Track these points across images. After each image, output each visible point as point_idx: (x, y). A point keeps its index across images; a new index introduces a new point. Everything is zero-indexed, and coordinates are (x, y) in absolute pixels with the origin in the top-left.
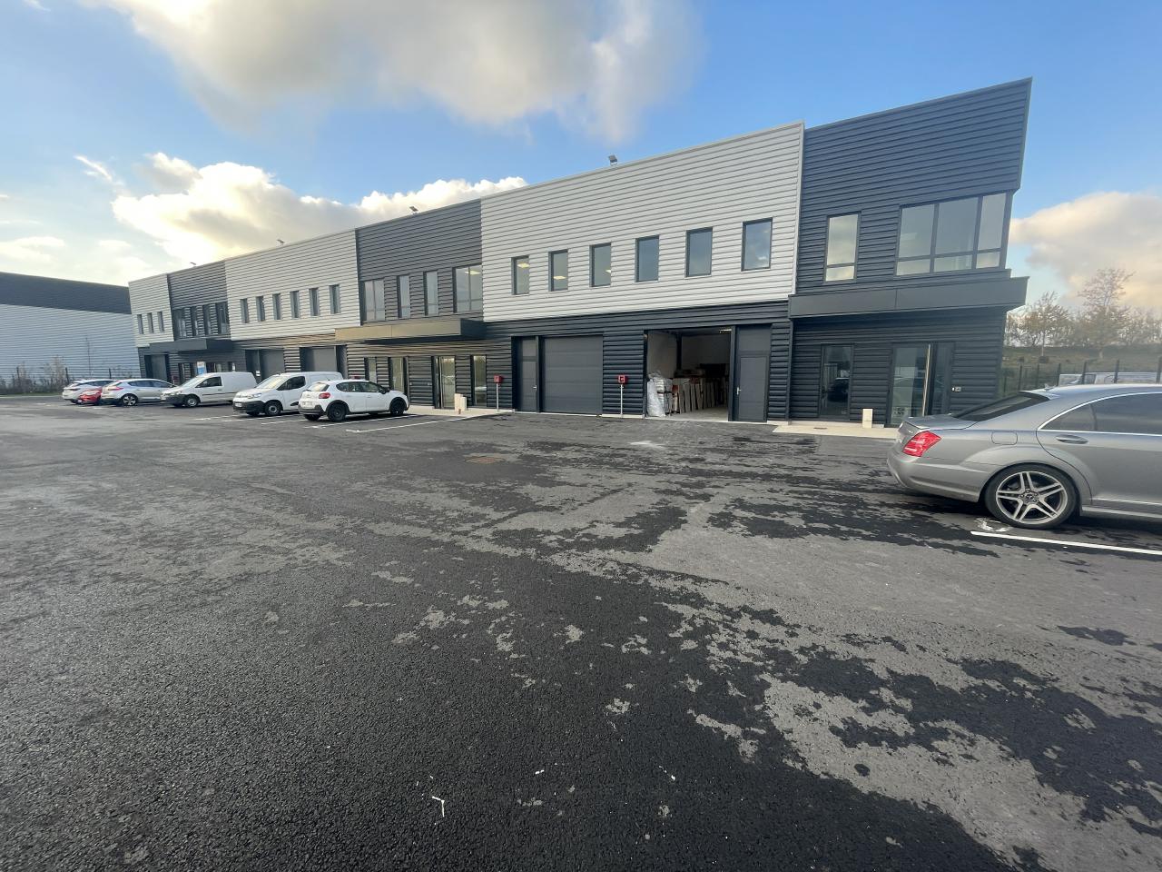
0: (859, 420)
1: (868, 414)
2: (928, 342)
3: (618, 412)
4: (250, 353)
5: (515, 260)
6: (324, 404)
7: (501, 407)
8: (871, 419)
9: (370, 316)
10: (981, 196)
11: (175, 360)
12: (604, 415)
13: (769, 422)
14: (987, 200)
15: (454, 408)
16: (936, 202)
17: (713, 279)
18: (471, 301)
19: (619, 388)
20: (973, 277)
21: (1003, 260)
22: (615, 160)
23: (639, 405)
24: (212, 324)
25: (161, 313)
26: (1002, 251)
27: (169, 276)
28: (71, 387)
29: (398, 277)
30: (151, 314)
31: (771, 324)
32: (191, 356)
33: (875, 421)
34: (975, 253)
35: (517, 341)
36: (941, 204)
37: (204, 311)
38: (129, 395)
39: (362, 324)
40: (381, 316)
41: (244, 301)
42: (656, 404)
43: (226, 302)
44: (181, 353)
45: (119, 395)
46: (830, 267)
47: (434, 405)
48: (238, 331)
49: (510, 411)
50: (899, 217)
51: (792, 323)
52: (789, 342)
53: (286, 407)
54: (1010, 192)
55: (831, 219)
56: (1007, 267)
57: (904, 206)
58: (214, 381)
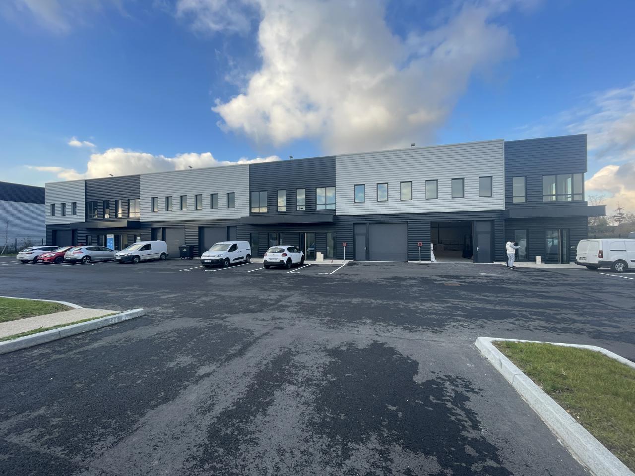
0: (534, 261)
1: (538, 258)
2: (559, 230)
3: (418, 260)
4: (154, 230)
5: (355, 186)
7: (346, 259)
9: (255, 210)
10: (573, 173)
11: (82, 233)
12: (409, 262)
13: (495, 263)
14: (575, 175)
15: (317, 260)
16: (556, 175)
17: (466, 200)
18: (326, 204)
19: (418, 248)
21: (584, 198)
22: (414, 146)
25: (75, 203)
26: (583, 194)
27: (86, 181)
30: (64, 204)
31: (493, 220)
33: (542, 261)
34: (573, 194)
36: (558, 176)
37: (116, 204)
38: (86, 256)
40: (264, 210)
43: (138, 199)
44: (89, 229)
46: (514, 197)
48: (147, 216)
49: (352, 260)
50: (542, 179)
51: (504, 220)
52: (503, 228)
53: (231, 262)
54: (583, 173)
55: (514, 178)
56: (586, 200)
57: (544, 175)
58: (147, 247)
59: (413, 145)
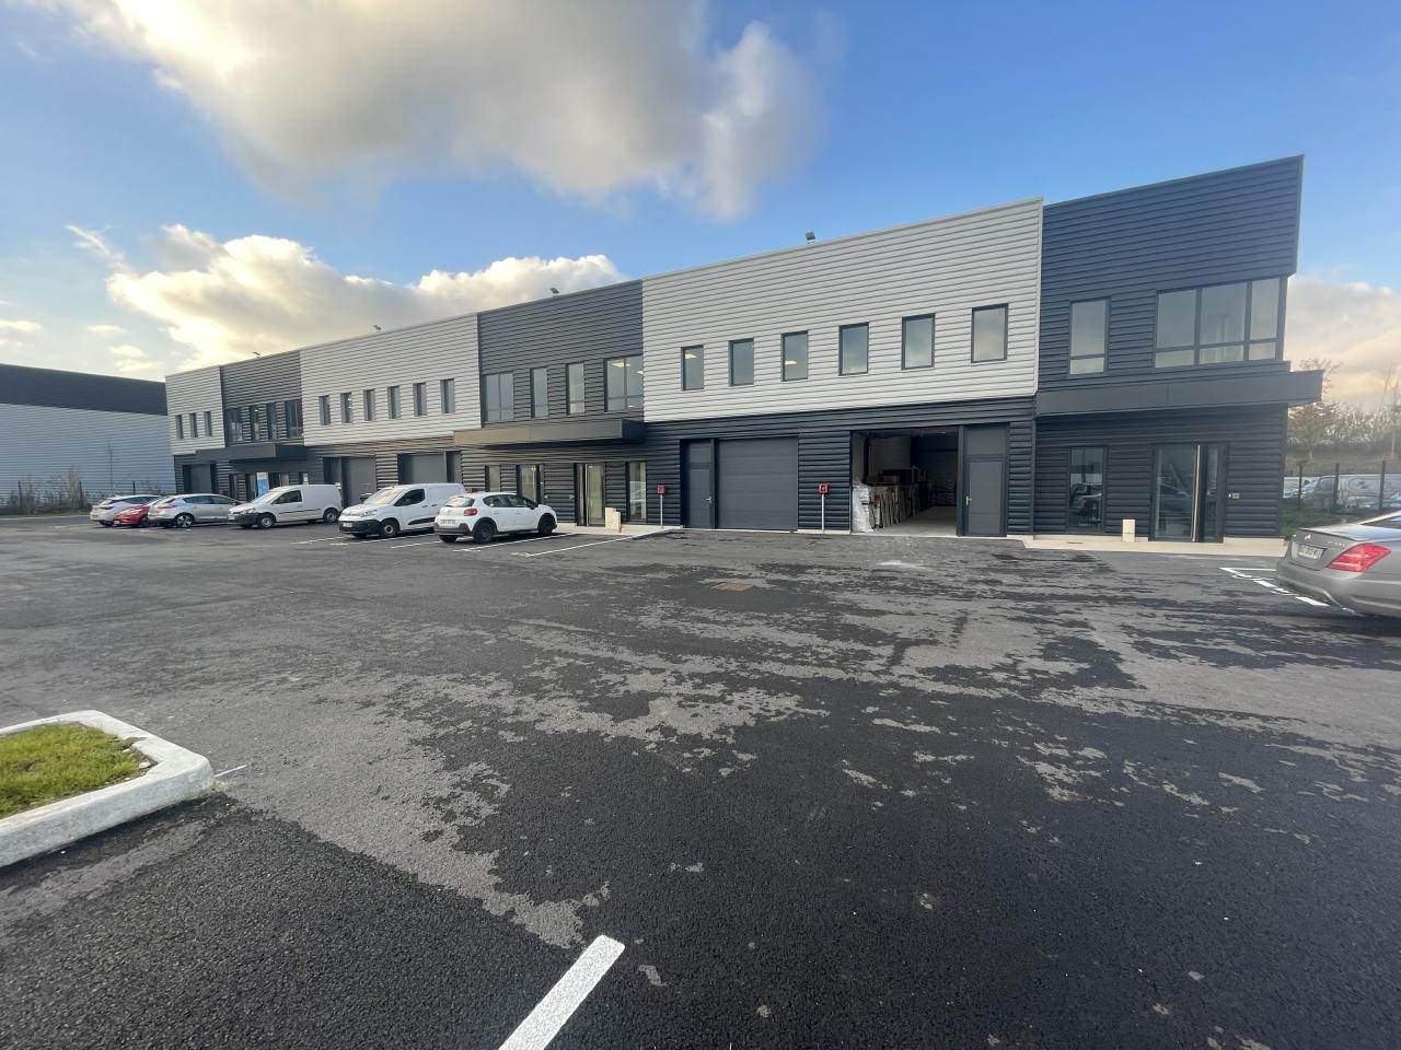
0: (1118, 532)
1: (1129, 525)
2: (1199, 443)
3: (819, 527)
4: (329, 462)
5: (684, 350)
6: (471, 522)
7: (665, 523)
8: (1133, 531)
9: (492, 417)
10: (1250, 281)
11: (224, 470)
12: (800, 531)
13: (1009, 537)
14: (1256, 285)
15: (604, 526)
16: (1199, 287)
17: (937, 371)
18: (626, 397)
19: (820, 498)
20: (1247, 370)
21: (1279, 352)
22: (813, 238)
23: (843, 519)
24: (280, 426)
25: (208, 412)
26: (1278, 341)
27: (222, 368)
28: (104, 504)
29: (532, 370)
30: (194, 415)
31: (1009, 423)
32: (248, 466)
33: (1138, 533)
34: (1247, 343)
35: (685, 444)
36: (1204, 290)
37: (268, 411)
38: (184, 514)
39: (483, 425)
40: (508, 415)
41: (324, 399)
42: (862, 517)
43: (300, 401)
44: (233, 462)
45: (172, 514)
46: (1073, 358)
47: (577, 521)
48: (314, 434)
49: (678, 528)
50: (1155, 304)
51: (1034, 422)
52: (1033, 444)
53: (404, 526)
54: (1283, 277)
55: (1074, 305)
56: (1285, 358)
57: (1161, 292)
58: (294, 497)
59: (811, 237)
